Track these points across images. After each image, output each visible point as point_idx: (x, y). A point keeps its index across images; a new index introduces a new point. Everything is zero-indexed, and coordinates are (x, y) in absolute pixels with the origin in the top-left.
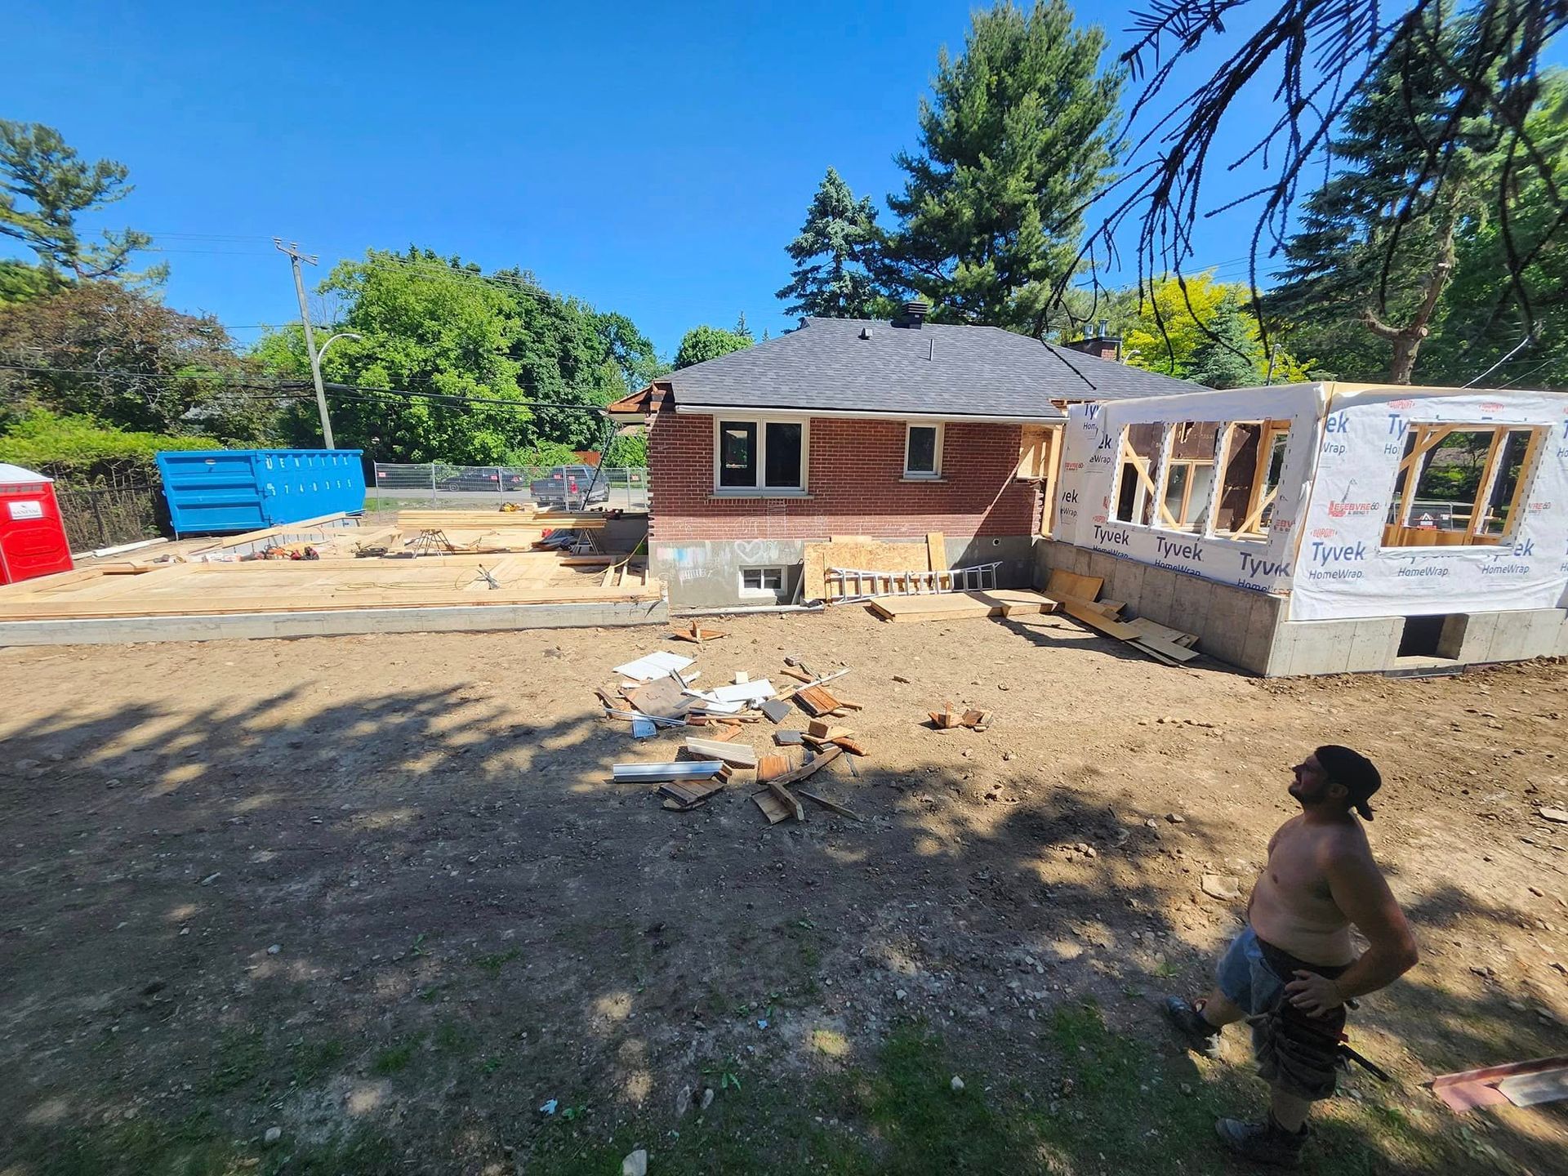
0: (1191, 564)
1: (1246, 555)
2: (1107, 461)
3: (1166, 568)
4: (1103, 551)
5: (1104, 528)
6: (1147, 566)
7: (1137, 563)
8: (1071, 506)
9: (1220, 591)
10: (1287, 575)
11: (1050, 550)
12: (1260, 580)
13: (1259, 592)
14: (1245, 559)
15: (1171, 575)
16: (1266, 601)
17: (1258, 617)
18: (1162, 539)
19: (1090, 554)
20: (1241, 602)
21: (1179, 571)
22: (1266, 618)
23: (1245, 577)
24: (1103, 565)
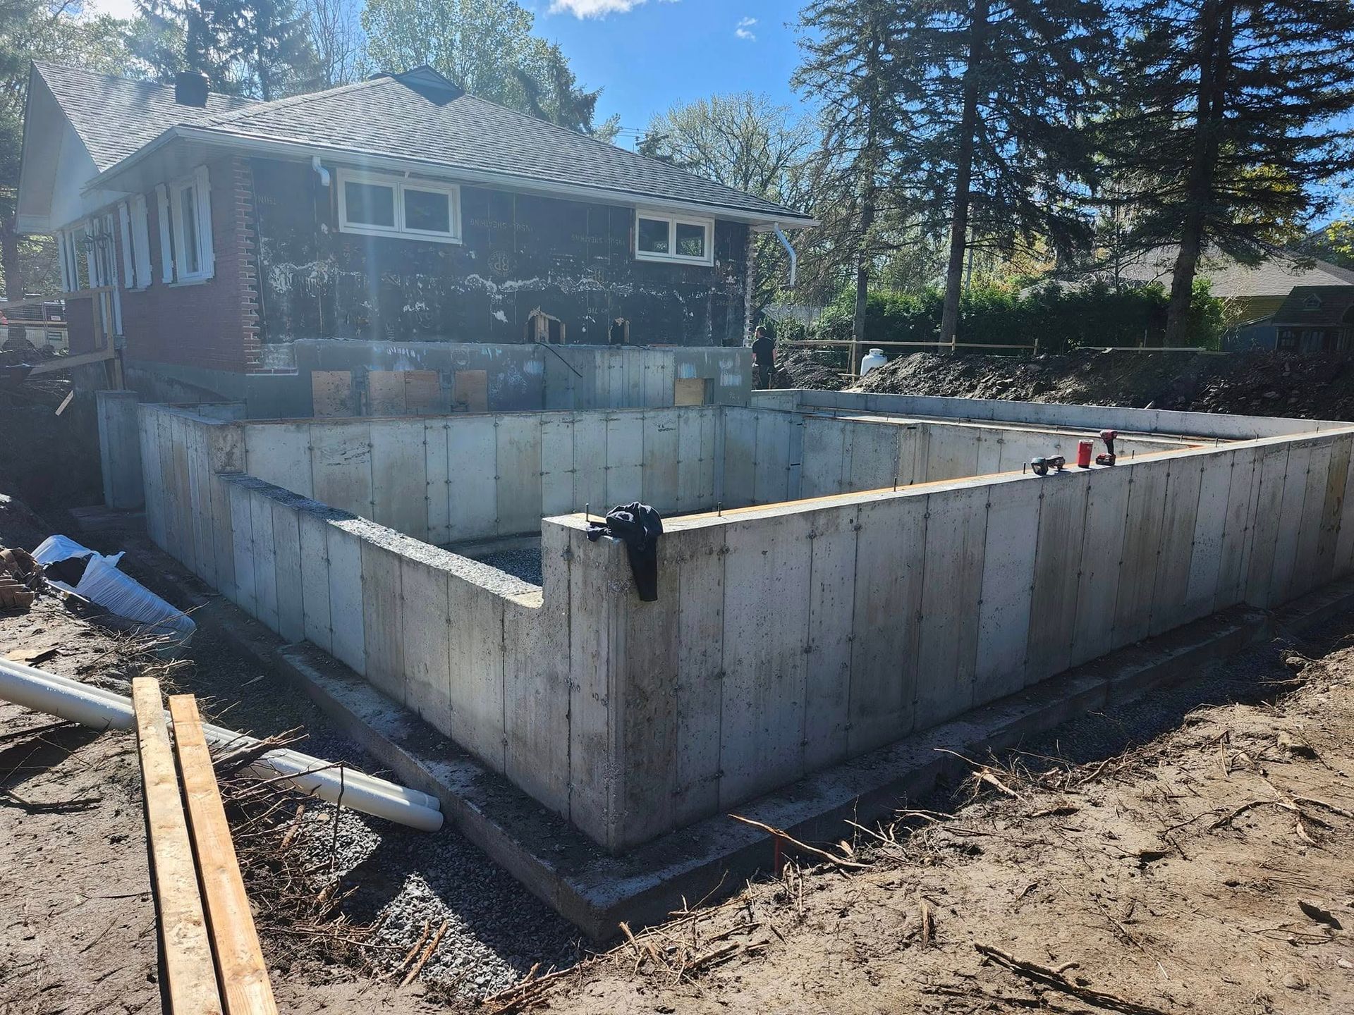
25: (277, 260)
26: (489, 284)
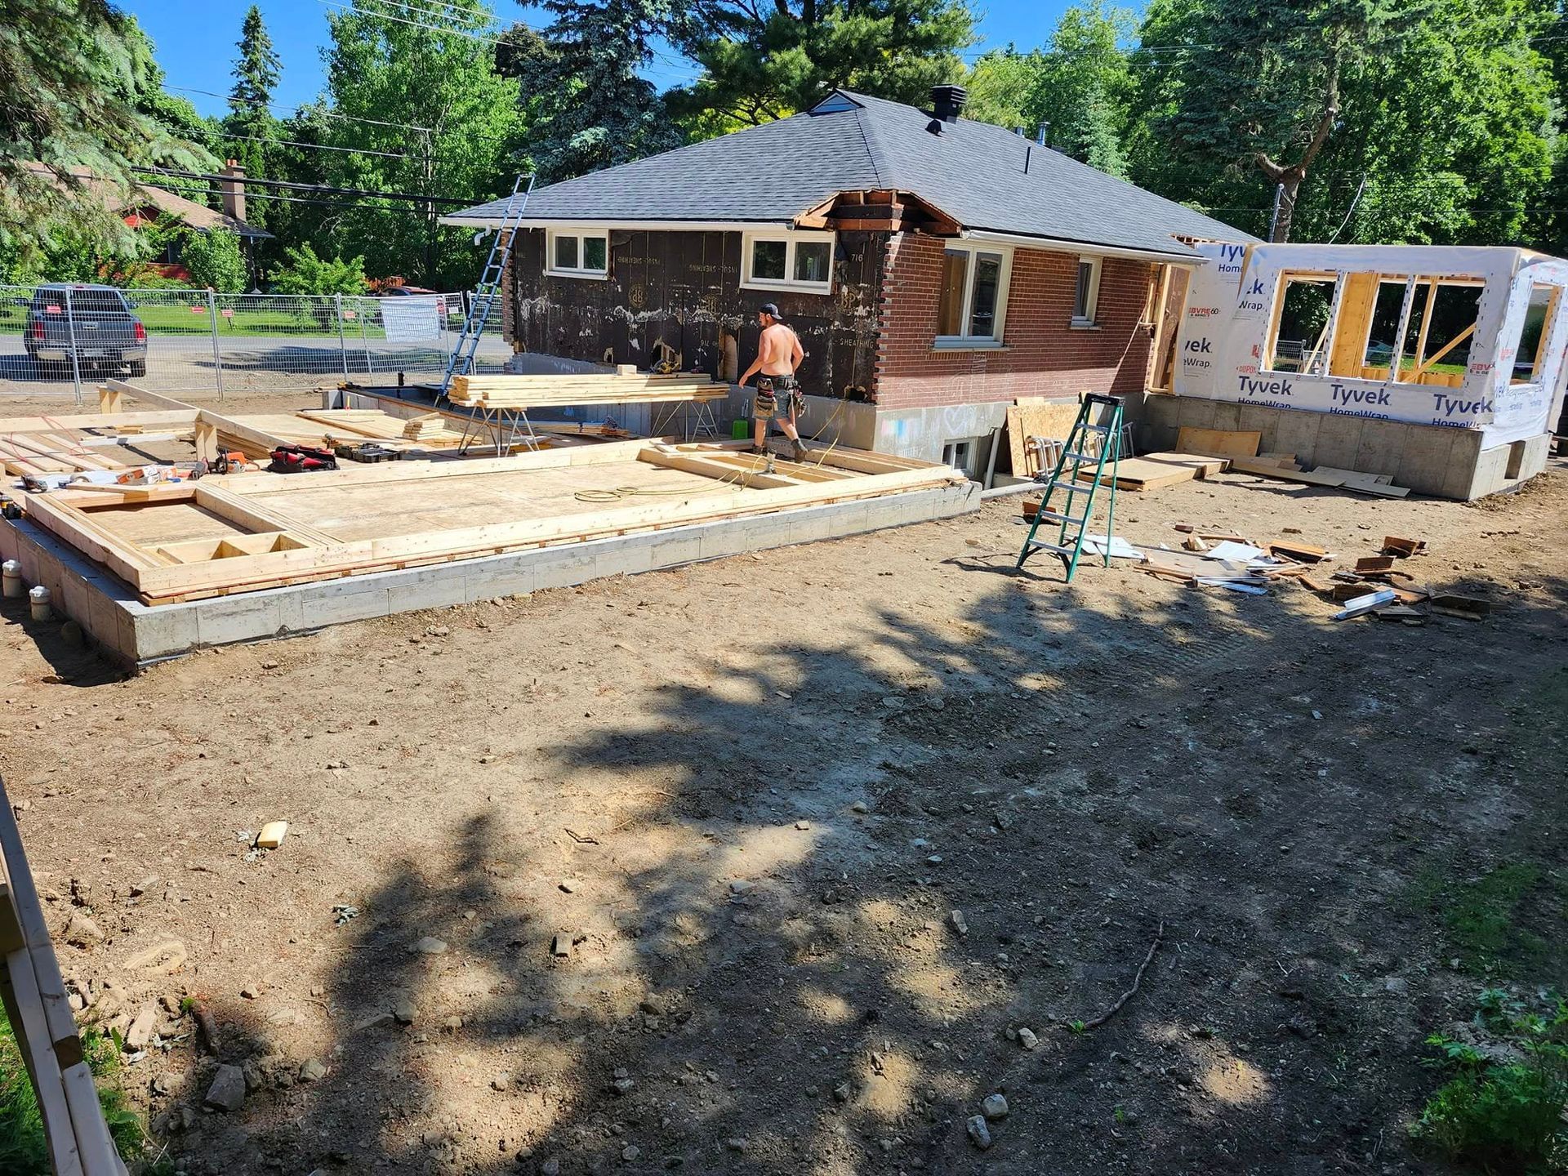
0: (1377, 409)
1: (1440, 397)
2: (1258, 307)
3: (1348, 414)
4: (1255, 403)
5: (1254, 379)
6: (1323, 414)
7: (1309, 412)
8: (1201, 356)
9: (1416, 430)
10: (1490, 410)
11: (1171, 408)
12: (1457, 417)
13: (1460, 428)
14: (1439, 401)
15: (1357, 421)
16: (1467, 435)
17: (1460, 450)
18: (1337, 387)
19: (1239, 408)
20: (1441, 439)
21: (1365, 416)
22: (1468, 450)
23: (1441, 415)
24: (1257, 417)
25: (524, 296)
26: (629, 314)
